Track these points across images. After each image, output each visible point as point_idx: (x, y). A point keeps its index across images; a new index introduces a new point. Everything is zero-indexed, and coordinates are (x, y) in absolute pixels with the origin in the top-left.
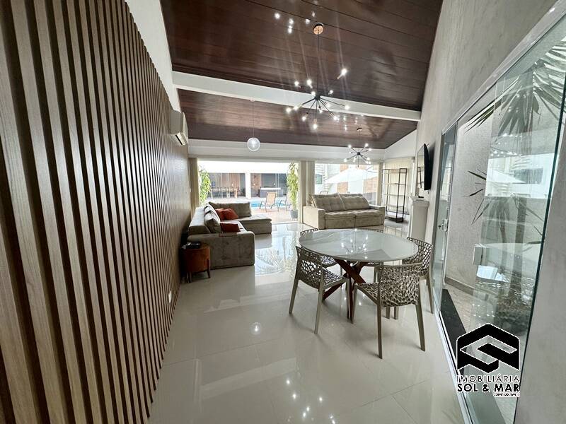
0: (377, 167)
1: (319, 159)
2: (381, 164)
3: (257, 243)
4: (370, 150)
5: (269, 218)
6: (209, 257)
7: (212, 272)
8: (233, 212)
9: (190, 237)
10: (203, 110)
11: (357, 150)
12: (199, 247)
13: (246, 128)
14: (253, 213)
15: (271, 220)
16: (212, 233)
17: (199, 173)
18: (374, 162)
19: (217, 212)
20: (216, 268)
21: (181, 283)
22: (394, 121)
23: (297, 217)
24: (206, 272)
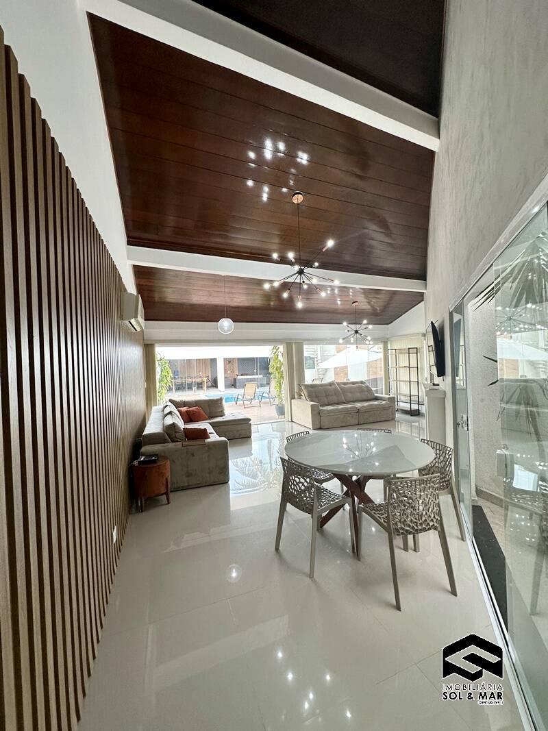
0: (381, 346)
1: (308, 340)
2: (385, 343)
3: (232, 452)
4: (370, 327)
5: (248, 416)
6: (168, 475)
7: (171, 495)
8: (202, 411)
9: (143, 449)
10: (164, 287)
11: (354, 327)
12: (154, 462)
13: (216, 306)
14: (227, 412)
15: (250, 420)
16: (173, 441)
17: (157, 363)
18: (376, 340)
19: (179, 411)
20: (177, 490)
21: (130, 512)
22: (395, 292)
23: (284, 414)
24: (165, 496)
